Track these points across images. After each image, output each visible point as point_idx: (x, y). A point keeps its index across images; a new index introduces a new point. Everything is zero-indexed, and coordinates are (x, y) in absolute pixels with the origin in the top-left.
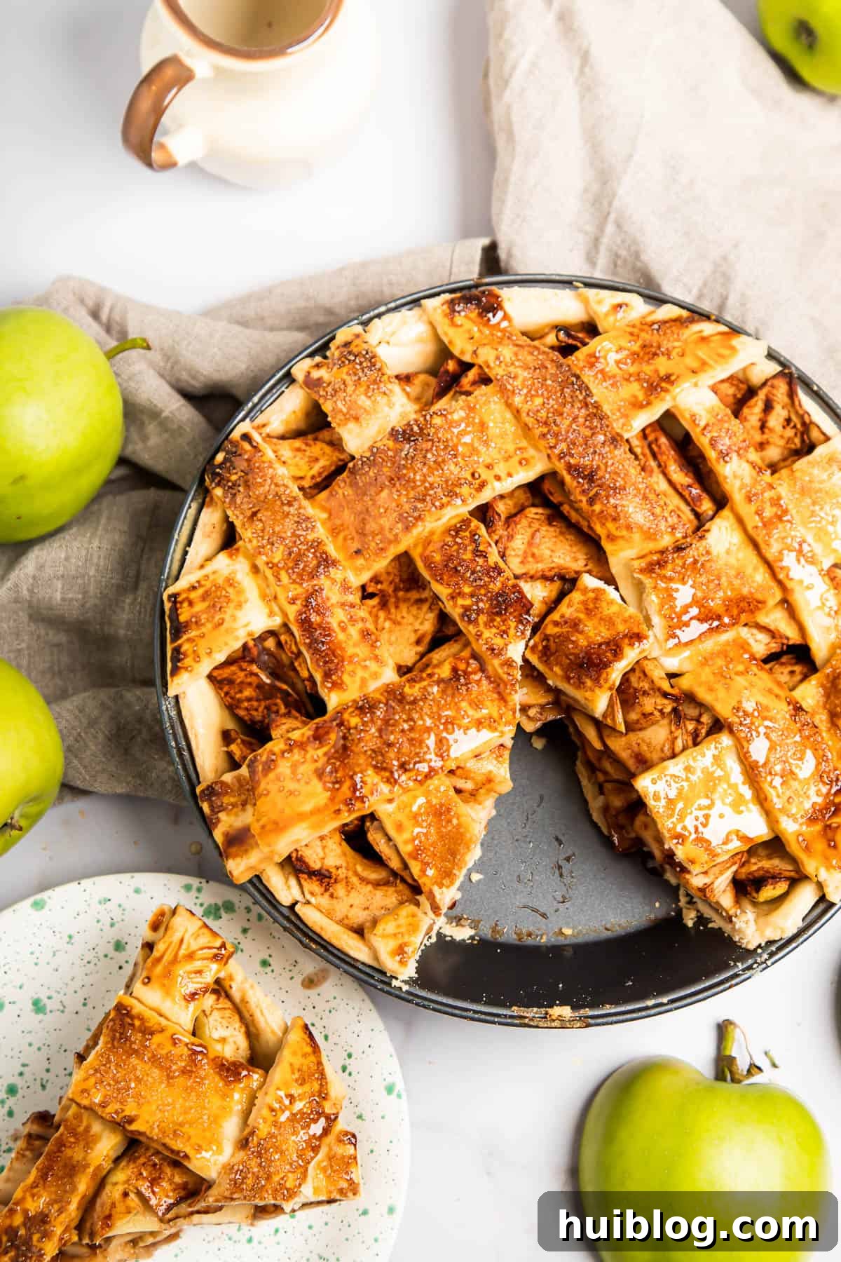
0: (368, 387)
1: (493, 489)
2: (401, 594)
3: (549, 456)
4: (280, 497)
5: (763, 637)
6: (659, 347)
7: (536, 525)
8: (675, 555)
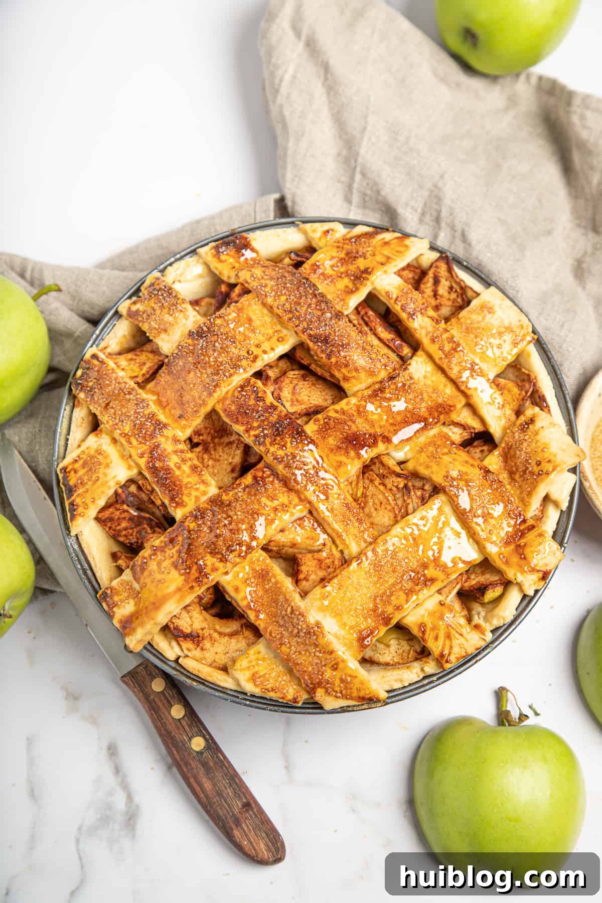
0: (170, 308)
1: (263, 359)
2: (216, 440)
3: (296, 332)
4: (123, 391)
5: (457, 430)
6: (357, 252)
7: (295, 382)
8: (390, 383)
